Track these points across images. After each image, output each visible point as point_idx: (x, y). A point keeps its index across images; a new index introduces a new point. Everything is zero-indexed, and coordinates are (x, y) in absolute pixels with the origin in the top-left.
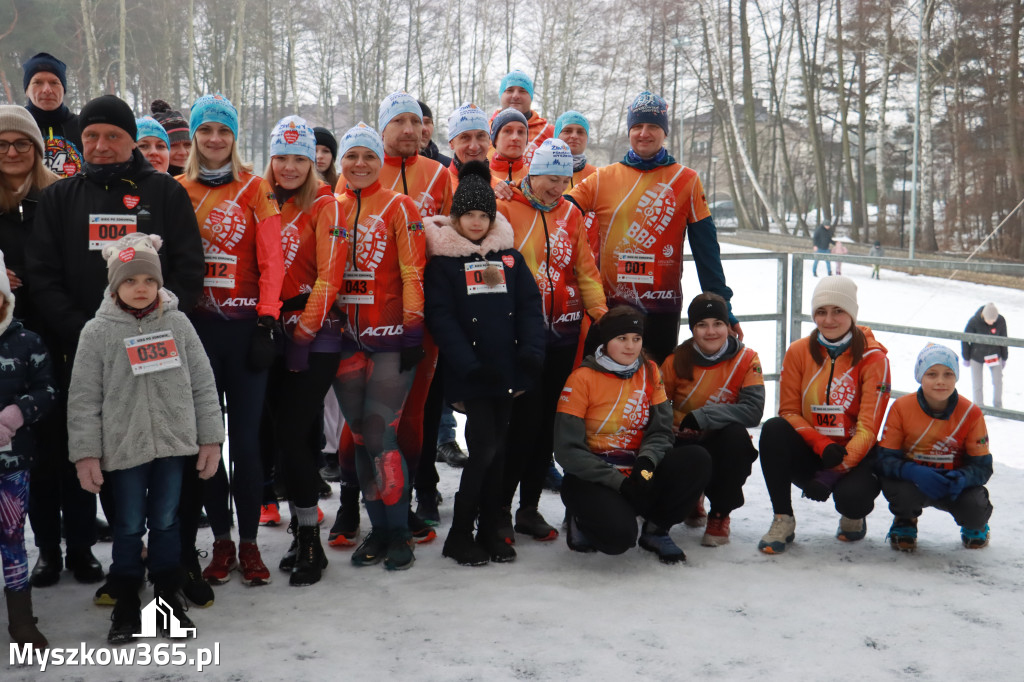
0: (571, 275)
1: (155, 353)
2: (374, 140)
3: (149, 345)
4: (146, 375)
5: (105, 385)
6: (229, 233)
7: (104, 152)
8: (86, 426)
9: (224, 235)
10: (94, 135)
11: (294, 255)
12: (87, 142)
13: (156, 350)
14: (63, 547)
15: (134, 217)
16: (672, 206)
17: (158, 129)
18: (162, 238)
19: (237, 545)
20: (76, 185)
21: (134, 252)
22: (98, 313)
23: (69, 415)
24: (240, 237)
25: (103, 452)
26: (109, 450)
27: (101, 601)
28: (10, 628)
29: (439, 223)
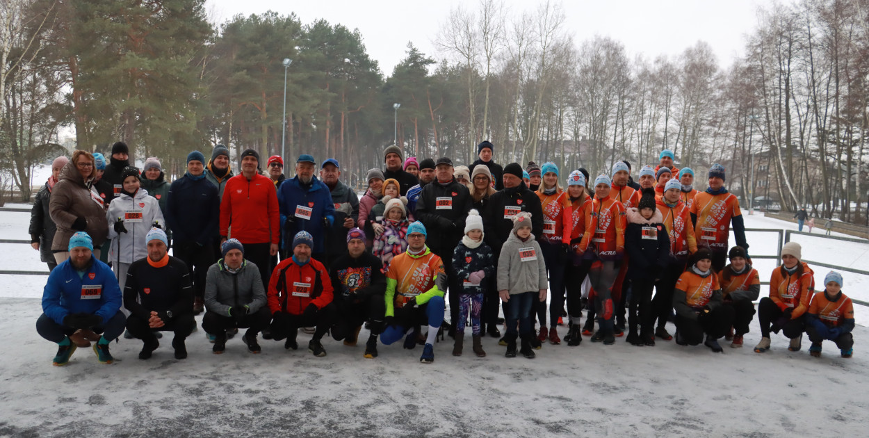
1: (529, 254)
2: (608, 180)
3: (527, 252)
4: (525, 262)
5: (511, 264)
6: (553, 213)
8: (504, 278)
11: (577, 223)
15: (520, 207)
16: (725, 210)
17: (527, 175)
20: (500, 195)
21: (523, 218)
22: (508, 239)
23: (498, 274)
24: (557, 214)
25: (509, 288)
26: (512, 287)
27: (501, 344)
28: (473, 348)
29: (634, 211)
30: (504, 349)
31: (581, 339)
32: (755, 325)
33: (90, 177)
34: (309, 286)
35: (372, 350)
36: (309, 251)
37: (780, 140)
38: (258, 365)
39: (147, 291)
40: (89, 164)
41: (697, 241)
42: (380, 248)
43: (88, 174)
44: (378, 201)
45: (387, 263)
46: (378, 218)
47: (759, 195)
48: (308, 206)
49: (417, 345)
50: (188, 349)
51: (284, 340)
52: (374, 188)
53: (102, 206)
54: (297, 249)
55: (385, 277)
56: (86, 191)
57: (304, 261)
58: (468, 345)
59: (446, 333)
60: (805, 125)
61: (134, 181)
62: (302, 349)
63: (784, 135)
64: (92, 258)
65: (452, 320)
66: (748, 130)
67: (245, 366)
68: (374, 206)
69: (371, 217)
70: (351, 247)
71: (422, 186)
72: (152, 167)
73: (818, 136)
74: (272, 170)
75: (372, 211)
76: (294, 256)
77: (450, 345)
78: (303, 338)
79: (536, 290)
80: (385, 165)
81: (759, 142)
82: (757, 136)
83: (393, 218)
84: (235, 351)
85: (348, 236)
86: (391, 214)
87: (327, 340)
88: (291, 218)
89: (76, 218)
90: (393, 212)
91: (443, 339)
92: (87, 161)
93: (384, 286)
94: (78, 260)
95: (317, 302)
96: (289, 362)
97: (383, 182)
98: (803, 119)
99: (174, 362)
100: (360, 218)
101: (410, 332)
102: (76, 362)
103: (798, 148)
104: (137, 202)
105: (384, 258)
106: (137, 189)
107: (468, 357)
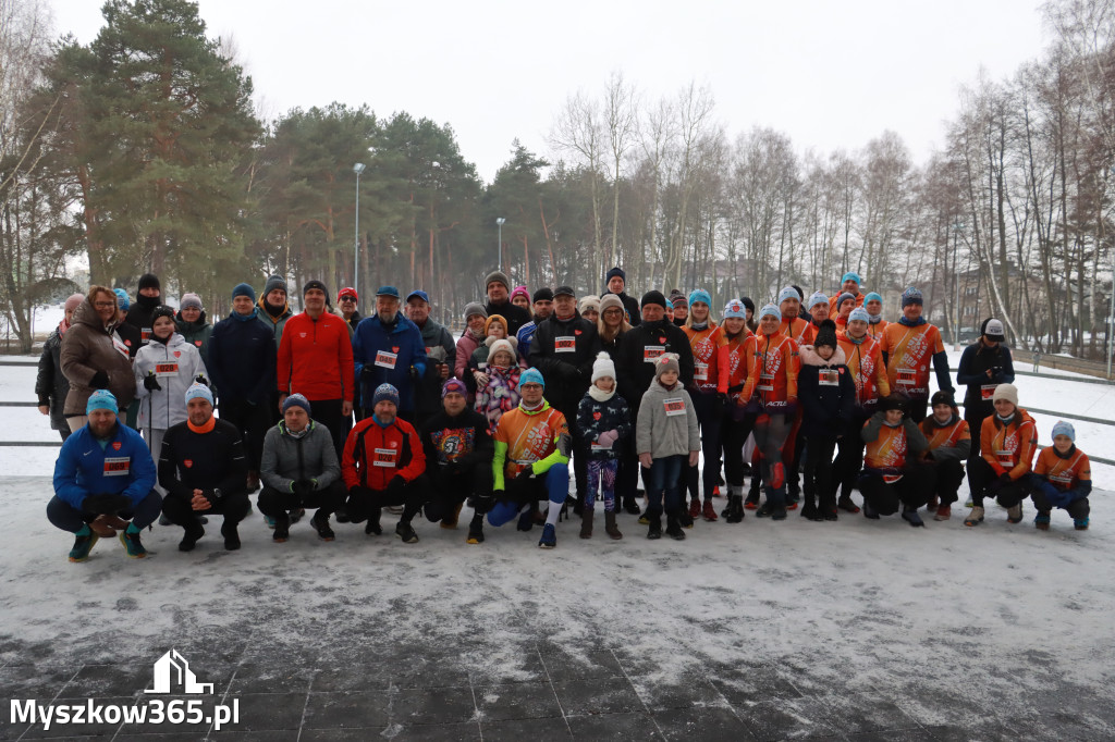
1: (676, 407)
2: (777, 311)
3: (673, 403)
4: (672, 416)
5: (653, 420)
7: (653, 316)
8: (645, 438)
9: (703, 354)
10: (649, 309)
11: (737, 366)
12: (645, 311)
15: (664, 347)
16: (925, 345)
18: (679, 355)
20: (639, 331)
21: (669, 360)
22: (650, 388)
23: (637, 433)
24: (710, 355)
25: (652, 450)
26: (655, 449)
27: (641, 522)
28: (606, 528)
29: (809, 349)
30: (646, 528)
31: (743, 515)
32: (964, 491)
33: (111, 320)
34: (394, 452)
35: (476, 533)
36: (394, 409)
37: (992, 255)
38: (331, 556)
39: (189, 464)
40: (110, 304)
41: (890, 386)
42: (484, 403)
43: (109, 317)
44: (480, 343)
45: (493, 421)
46: (481, 365)
47: (967, 326)
48: (391, 351)
49: (534, 526)
50: (241, 537)
51: (364, 524)
52: (474, 327)
53: (127, 356)
54: (378, 408)
55: (492, 439)
56: (107, 338)
57: (388, 422)
58: (599, 523)
59: (571, 510)
60: (1023, 235)
61: (167, 323)
62: (387, 534)
63: (997, 248)
64: (117, 424)
65: (578, 493)
66: (951, 242)
67: (314, 558)
68: (475, 351)
69: (472, 363)
70: (447, 402)
71: (536, 324)
72: (192, 306)
73: (1041, 248)
74: (344, 306)
75: (472, 356)
76: (374, 415)
77: (577, 525)
78: (389, 520)
79: (685, 452)
80: (488, 297)
81: (966, 258)
82: (964, 251)
83: (500, 364)
84: (302, 539)
85: (444, 389)
86: (497, 360)
87: (419, 522)
88: (368, 367)
89: (95, 372)
90: (500, 356)
91: (567, 517)
92: (107, 300)
93: (491, 452)
94: (100, 427)
95: (405, 473)
96: (371, 551)
97: (485, 319)
98: (1021, 228)
99: (224, 554)
100: (458, 365)
101: (525, 509)
102: (98, 557)
103: (1016, 265)
104: (171, 351)
105: (490, 416)
106: (171, 334)
107: (599, 540)
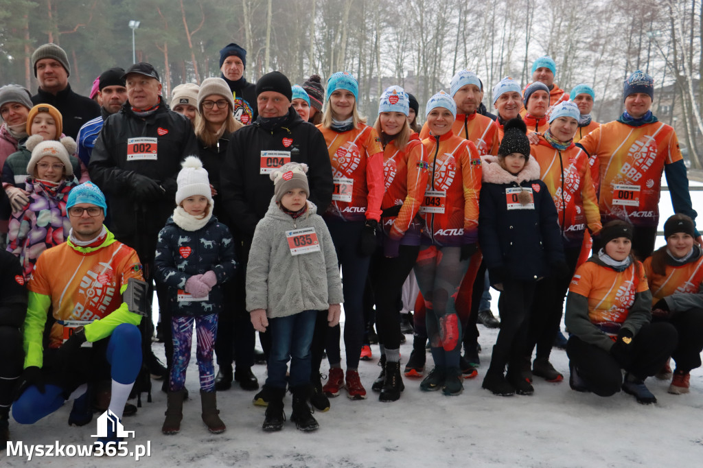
0: (578, 198)
1: (305, 242)
2: (450, 103)
3: (301, 236)
4: (299, 256)
5: (271, 260)
6: (349, 164)
7: (271, 110)
8: (258, 288)
9: (346, 165)
10: (266, 99)
11: (392, 179)
12: (260, 103)
13: (305, 239)
14: (234, 366)
15: (289, 153)
16: (654, 152)
17: (303, 93)
18: (308, 166)
19: (345, 372)
20: (253, 129)
21: (292, 174)
22: (266, 214)
23: (247, 280)
24: (356, 166)
25: (268, 305)
26: (272, 304)
27: (257, 403)
42: (22, 235)
44: (19, 145)
45: (31, 262)
46: (19, 178)
52: (11, 121)
68: (12, 156)
75: (6, 164)
83: (47, 177)
86: (41, 170)
97: (29, 109)
101: (79, 393)
105: (28, 255)
